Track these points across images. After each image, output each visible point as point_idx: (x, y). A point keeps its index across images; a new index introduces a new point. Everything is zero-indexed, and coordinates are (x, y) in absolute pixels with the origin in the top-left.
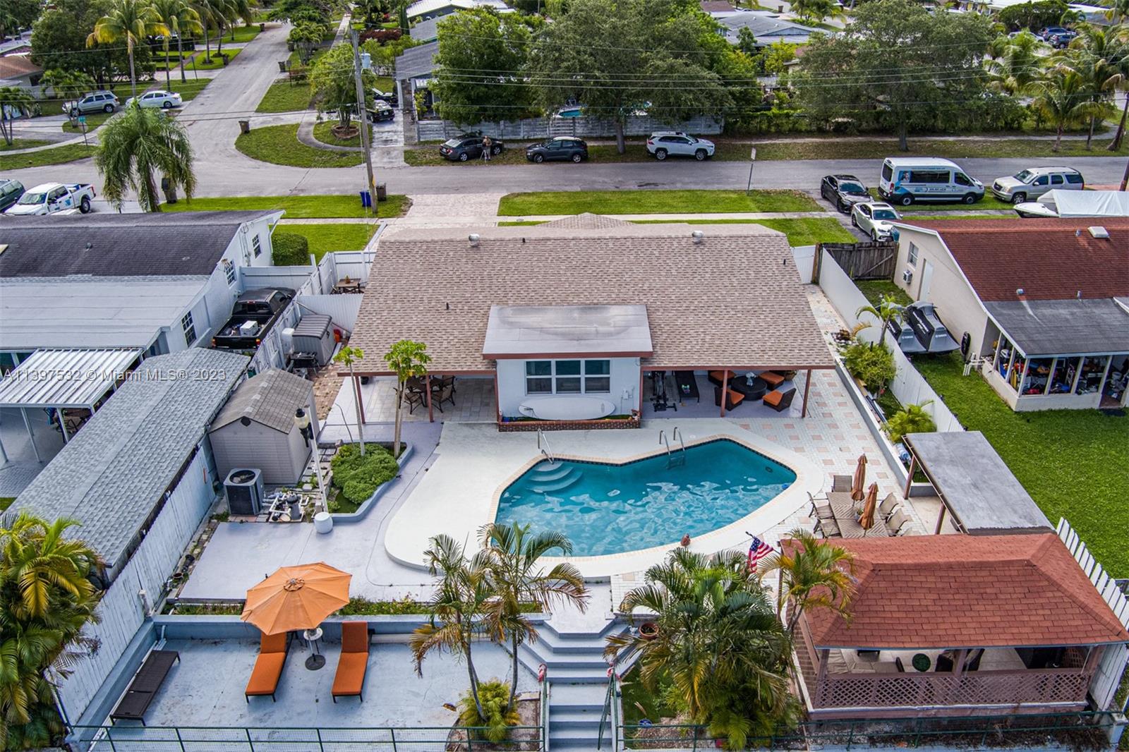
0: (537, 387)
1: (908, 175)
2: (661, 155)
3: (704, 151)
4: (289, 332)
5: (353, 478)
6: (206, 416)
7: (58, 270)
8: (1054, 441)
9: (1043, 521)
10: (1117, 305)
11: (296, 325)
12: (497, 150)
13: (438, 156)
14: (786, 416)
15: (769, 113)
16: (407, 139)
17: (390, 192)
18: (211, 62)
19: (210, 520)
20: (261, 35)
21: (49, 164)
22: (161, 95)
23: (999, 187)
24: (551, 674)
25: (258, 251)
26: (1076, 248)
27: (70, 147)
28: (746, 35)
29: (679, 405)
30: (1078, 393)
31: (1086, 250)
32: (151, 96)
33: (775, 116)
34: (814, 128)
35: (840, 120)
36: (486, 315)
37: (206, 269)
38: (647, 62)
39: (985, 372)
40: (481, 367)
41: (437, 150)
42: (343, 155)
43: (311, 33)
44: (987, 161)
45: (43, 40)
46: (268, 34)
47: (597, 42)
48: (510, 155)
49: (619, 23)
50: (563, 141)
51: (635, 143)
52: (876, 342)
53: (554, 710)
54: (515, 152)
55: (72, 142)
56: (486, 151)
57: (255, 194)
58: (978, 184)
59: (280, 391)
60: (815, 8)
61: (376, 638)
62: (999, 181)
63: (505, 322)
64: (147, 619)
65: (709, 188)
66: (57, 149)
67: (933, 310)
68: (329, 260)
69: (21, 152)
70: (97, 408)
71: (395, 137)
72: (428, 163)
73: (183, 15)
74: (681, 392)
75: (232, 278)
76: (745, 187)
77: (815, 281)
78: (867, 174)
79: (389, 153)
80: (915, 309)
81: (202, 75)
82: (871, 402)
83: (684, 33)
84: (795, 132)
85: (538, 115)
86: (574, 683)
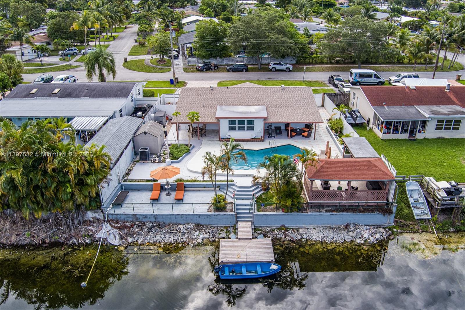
0: (232, 129)
1: (358, 75)
2: (274, 70)
3: (289, 68)
4: (153, 115)
5: (177, 151)
6: (133, 132)
7: (78, 96)
8: (392, 146)
9: (377, 155)
10: (415, 108)
11: (154, 113)
12: (216, 68)
13: (195, 70)
14: (309, 139)
15: (313, 56)
16: (184, 64)
17: (179, 80)
18: (109, 39)
19: (134, 162)
20: (125, 30)
21: (57, 71)
22: (94, 49)
23: (390, 80)
24: (236, 197)
25: (139, 94)
26: (405, 92)
27: (64, 66)
28: (306, 30)
29: (275, 136)
30: (401, 133)
31: (408, 92)
32: (90, 49)
33: (315, 57)
34: (329, 62)
35: (338, 59)
36: (216, 108)
37: (126, 96)
38: (269, 36)
39: (374, 129)
40: (215, 121)
41: (195, 68)
42: (162, 69)
43: (146, 28)
44: (389, 73)
45: (53, 30)
46: (128, 30)
47: (252, 30)
48: (220, 69)
49: (259, 23)
50: (239, 64)
51: (265, 66)
52: (338, 118)
53: (237, 205)
54: (222, 68)
55: (64, 64)
56: (212, 68)
57: (133, 80)
58: (383, 79)
59: (154, 127)
60: (333, 21)
61: (186, 189)
62: (390, 78)
63: (222, 109)
64: (119, 183)
65: (290, 80)
66: (59, 66)
67: (358, 111)
68: (163, 97)
69: (47, 67)
70: (98, 131)
71: (179, 64)
72: (192, 72)
73: (102, 21)
74: (276, 132)
75: (132, 101)
76: (302, 80)
77: (323, 106)
78: (345, 76)
79: (178, 68)
80: (352, 111)
81: (106, 43)
82: (336, 136)
83: (282, 27)
84: (322, 63)
85: (230, 56)
86: (243, 199)
